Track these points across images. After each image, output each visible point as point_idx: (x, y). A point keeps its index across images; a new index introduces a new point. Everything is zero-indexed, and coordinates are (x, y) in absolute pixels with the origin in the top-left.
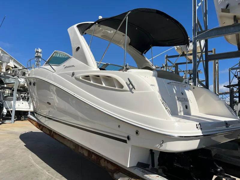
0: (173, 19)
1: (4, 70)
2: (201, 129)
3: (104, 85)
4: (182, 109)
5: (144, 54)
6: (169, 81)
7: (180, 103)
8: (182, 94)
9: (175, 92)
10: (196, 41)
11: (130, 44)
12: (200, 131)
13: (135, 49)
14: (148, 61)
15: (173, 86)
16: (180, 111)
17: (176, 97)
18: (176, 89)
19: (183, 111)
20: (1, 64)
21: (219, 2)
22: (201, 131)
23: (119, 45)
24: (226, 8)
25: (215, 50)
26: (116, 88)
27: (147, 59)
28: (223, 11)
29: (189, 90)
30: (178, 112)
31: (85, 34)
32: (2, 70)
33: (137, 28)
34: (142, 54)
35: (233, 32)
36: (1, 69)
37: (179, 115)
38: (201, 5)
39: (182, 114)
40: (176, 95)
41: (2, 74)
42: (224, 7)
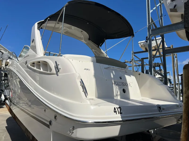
0: (113, 11)
1: (4, 65)
2: (120, 113)
3: (42, 70)
4: (119, 93)
5: (100, 47)
6: (107, 66)
7: (117, 87)
8: (121, 78)
9: (112, 76)
10: (151, 36)
11: (89, 39)
12: (119, 115)
13: (93, 43)
14: (104, 52)
15: (111, 71)
16: (117, 95)
17: (113, 81)
18: (114, 73)
19: (120, 95)
20: (2, 61)
21: (168, 3)
22: (121, 115)
23: (80, 40)
24: (174, 8)
25: (173, 46)
26: (48, 72)
27: (102, 51)
28: (172, 10)
29: (131, 76)
30: (114, 96)
31: (41, 28)
32: (3, 66)
33: (88, 23)
34: (98, 47)
35: (181, 28)
36: (2, 64)
37: (115, 98)
38: (155, 9)
39: (119, 98)
40: (113, 79)
41: (2, 68)
42: (172, 7)
